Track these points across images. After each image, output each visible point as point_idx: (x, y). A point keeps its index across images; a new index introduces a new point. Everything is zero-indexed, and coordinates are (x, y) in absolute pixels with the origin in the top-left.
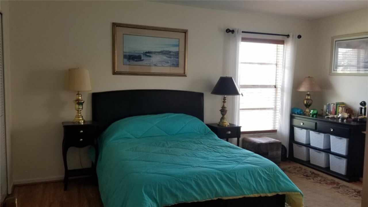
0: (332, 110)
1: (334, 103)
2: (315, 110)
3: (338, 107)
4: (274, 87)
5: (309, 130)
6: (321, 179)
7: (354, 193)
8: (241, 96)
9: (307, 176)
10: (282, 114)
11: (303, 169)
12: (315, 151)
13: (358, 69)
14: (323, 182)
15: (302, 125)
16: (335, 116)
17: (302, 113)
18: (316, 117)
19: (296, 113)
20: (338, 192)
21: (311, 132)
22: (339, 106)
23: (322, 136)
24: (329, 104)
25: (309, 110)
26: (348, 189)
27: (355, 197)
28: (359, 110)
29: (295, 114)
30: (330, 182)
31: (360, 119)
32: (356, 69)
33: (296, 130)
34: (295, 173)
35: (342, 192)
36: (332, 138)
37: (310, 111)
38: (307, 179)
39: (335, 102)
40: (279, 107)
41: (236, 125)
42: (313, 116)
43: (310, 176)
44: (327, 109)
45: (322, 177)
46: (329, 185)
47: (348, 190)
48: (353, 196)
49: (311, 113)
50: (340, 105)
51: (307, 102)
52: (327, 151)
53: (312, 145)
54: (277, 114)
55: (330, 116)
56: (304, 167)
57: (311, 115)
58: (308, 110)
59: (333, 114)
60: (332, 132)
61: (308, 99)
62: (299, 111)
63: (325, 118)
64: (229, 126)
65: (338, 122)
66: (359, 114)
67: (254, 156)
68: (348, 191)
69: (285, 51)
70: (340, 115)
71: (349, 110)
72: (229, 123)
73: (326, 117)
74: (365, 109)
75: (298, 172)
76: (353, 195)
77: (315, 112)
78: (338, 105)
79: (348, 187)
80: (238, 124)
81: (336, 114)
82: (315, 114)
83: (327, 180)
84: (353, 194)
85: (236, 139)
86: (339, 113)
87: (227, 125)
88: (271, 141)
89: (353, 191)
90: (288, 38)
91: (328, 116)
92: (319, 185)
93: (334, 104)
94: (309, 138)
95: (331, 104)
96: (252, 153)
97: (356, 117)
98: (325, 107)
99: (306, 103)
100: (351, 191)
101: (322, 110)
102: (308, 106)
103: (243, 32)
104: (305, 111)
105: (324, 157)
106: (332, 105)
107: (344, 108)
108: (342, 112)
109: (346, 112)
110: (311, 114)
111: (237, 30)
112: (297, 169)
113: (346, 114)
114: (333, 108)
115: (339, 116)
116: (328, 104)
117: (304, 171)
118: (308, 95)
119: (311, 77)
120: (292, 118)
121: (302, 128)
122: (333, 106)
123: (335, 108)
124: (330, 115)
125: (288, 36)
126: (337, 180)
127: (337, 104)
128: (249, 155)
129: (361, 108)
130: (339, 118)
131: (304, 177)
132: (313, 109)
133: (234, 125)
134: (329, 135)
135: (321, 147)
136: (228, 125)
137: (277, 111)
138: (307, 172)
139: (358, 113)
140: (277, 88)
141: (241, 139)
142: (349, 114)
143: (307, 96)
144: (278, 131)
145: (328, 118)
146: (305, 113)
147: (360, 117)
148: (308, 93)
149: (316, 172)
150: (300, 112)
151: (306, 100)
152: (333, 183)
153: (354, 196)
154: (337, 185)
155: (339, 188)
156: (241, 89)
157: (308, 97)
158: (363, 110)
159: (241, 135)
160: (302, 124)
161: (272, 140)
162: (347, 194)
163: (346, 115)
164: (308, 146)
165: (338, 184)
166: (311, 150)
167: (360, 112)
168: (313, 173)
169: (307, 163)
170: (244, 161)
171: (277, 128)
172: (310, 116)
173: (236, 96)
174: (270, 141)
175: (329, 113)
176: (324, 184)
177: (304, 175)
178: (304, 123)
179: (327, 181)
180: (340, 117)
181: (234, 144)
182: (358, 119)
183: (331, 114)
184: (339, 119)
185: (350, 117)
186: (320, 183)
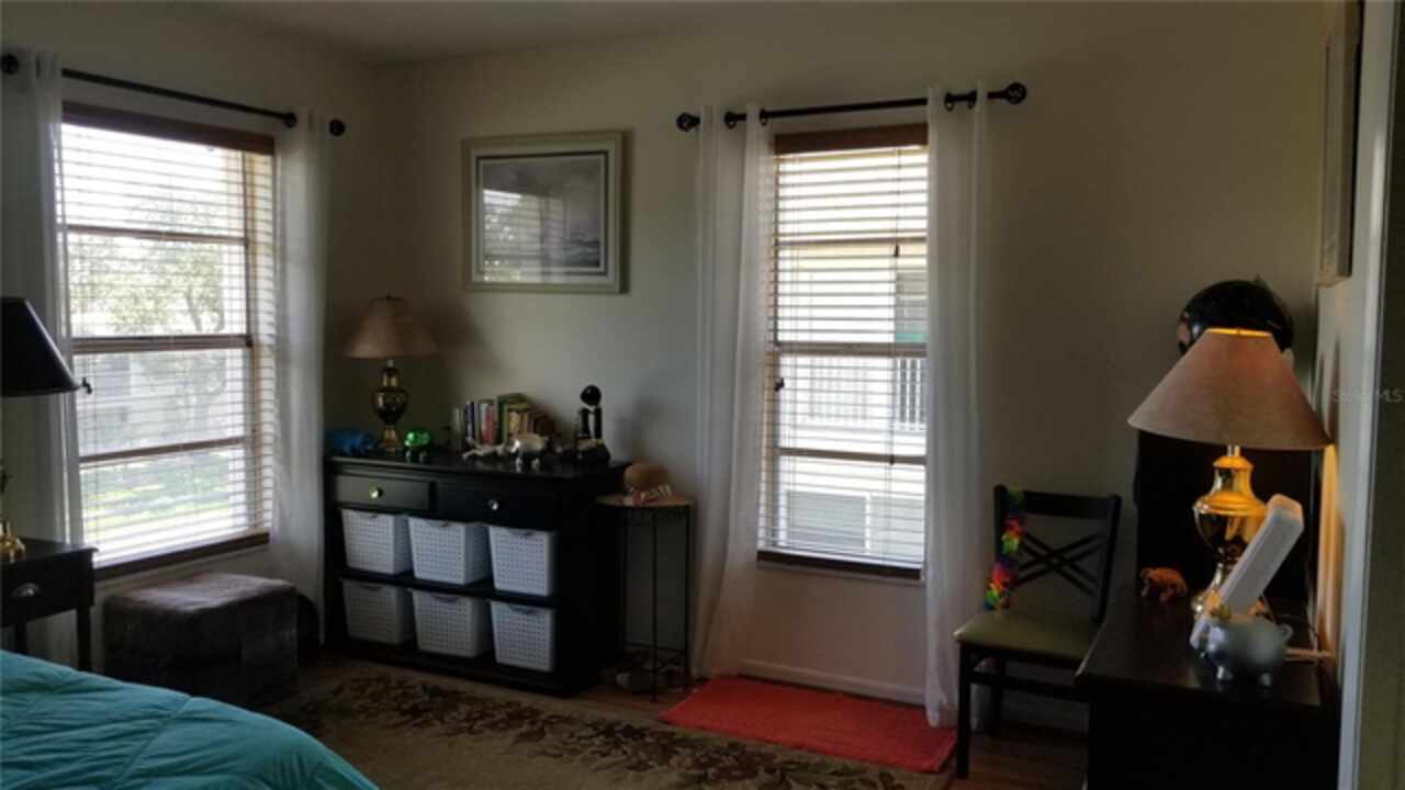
0: (484, 427)
1: (490, 398)
2: (422, 433)
3: (505, 413)
4: (243, 342)
5: (404, 517)
6: (470, 713)
7: (597, 741)
8: (80, 395)
9: (415, 712)
10: (285, 460)
11: (393, 684)
12: (437, 598)
13: (546, 269)
14: (480, 723)
15: (375, 500)
16: (500, 449)
17: (370, 447)
18: (428, 461)
19: (347, 449)
20: (543, 753)
21: (414, 522)
22: (510, 410)
23: (458, 532)
24: (472, 404)
25: (398, 433)
26: (572, 728)
27: (603, 755)
28: (577, 419)
29: (343, 454)
30: (504, 715)
31: (584, 453)
32: (539, 269)
33: (354, 521)
34: (364, 709)
35: (556, 747)
36: (497, 535)
37: (402, 438)
38: (416, 725)
39: (494, 395)
40: (269, 428)
41: (62, 544)
42: (415, 459)
43: (425, 711)
44: (466, 422)
45: (472, 700)
46: (504, 729)
47: (572, 735)
48: (593, 753)
49: (407, 443)
50: (514, 407)
51: (389, 400)
52: (482, 588)
53: (420, 573)
54: (267, 461)
55: (482, 451)
56: (395, 674)
57: (408, 454)
58: (392, 435)
59: (491, 444)
60: (494, 512)
61: (388, 390)
62: (358, 440)
63: (461, 458)
64: (24, 558)
65: (512, 471)
66: (580, 435)
67: (190, 718)
68: (574, 739)
69: (279, 183)
70: (517, 444)
71: (542, 420)
72: (24, 540)
73: (465, 455)
74: (598, 413)
75: (376, 704)
76: (594, 749)
77: (425, 439)
78: (506, 407)
79: (569, 720)
80: (72, 538)
81: (499, 441)
82: (422, 448)
83: (494, 709)
84: (592, 744)
85: (71, 616)
86: (510, 435)
87: (12, 553)
88: (248, 589)
89: (590, 731)
90: (290, 126)
91: (473, 451)
92: (465, 740)
93: (491, 402)
94: (409, 547)
95: (479, 405)
96: (176, 701)
97: (567, 447)
98: (458, 417)
99: (385, 404)
100: (584, 733)
101: (448, 428)
102: (390, 416)
103: (67, 73)
104: (381, 441)
105: (469, 619)
106: (484, 407)
107: (526, 417)
108: (519, 432)
109: (535, 432)
110: (406, 448)
111: (33, 60)
112: (369, 691)
113: (536, 437)
114: (488, 417)
115: (513, 450)
116: (468, 403)
117: (399, 691)
118: (391, 372)
119: (396, 299)
120: (330, 472)
121: (375, 509)
122: (487, 410)
123: (496, 418)
124: (478, 446)
125: (290, 119)
126: (526, 700)
127: (502, 402)
128: (160, 718)
129: (585, 413)
130: (515, 455)
131: (404, 719)
132: (417, 430)
133: (51, 544)
134: (485, 525)
135: (457, 575)
136: (18, 553)
137: (266, 450)
138: (412, 691)
139: (576, 432)
140: (255, 348)
141: (95, 612)
142: (546, 438)
143: (385, 378)
144: (271, 536)
145: (475, 457)
146: (382, 446)
147: (584, 446)
148: (390, 364)
149: (446, 683)
150: (365, 443)
151: (382, 394)
152: (516, 716)
153: (598, 756)
154: (532, 723)
155: (541, 733)
156: (77, 358)
157: (389, 382)
158: (591, 418)
159: (98, 585)
160: (375, 495)
161: (252, 584)
162: (573, 751)
163: (538, 443)
164: (405, 579)
165: (534, 714)
166: (417, 596)
167: (580, 426)
168: (436, 692)
169: (407, 652)
170: (133, 769)
171: (269, 521)
172: (403, 459)
173: (52, 397)
174: (245, 592)
175: (474, 437)
176: (488, 732)
177: (404, 713)
178: (384, 488)
179: (493, 716)
180: (517, 451)
181: (62, 662)
182: (577, 452)
183: (482, 442)
184: (514, 460)
185: (549, 447)
186: (470, 731)
